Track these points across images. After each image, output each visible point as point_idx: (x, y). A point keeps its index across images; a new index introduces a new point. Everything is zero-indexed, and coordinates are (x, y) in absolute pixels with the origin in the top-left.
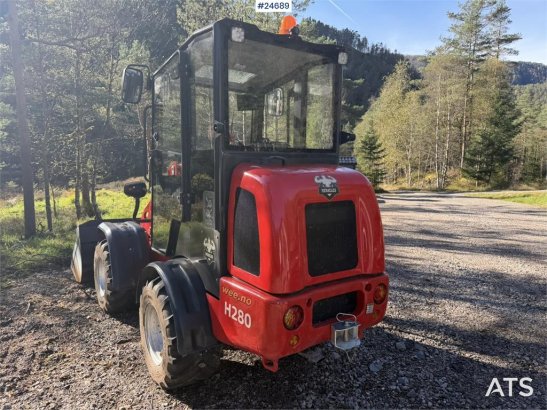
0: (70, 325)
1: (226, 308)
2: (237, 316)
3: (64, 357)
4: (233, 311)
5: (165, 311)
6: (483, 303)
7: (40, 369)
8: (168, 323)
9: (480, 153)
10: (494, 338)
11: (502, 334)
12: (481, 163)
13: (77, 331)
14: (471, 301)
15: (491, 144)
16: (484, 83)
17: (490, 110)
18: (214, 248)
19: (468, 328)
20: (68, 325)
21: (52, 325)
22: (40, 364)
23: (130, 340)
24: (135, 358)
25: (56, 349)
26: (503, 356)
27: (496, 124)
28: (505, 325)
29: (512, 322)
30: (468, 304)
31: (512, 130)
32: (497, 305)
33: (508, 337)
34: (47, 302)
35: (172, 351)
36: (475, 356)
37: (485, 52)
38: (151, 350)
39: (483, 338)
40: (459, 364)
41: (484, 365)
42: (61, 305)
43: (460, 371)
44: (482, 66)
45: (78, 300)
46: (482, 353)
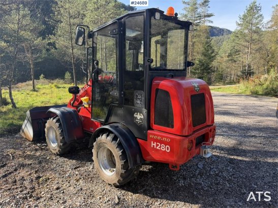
0: (41, 163)
1: (152, 144)
2: (160, 147)
3: (49, 179)
4: (157, 145)
5: (117, 149)
6: (227, 136)
7: (39, 186)
8: (121, 154)
9: (198, 69)
10: (239, 150)
11: (241, 148)
12: (198, 73)
13: (46, 166)
14: (222, 135)
15: (203, 65)
16: (199, 36)
17: (202, 49)
18: (142, 117)
19: (226, 146)
20: (40, 163)
21: (31, 164)
22: (38, 183)
23: (79, 167)
24: (89, 175)
25: (41, 175)
26: (245, 156)
27: (205, 55)
28: (240, 144)
29: (242, 142)
30: (222, 137)
31: (211, 58)
32: (233, 136)
33: (243, 148)
34: (18, 152)
35: (123, 167)
36: (236, 157)
37: (198, 21)
38: (103, 169)
39: (234, 150)
40: (231, 161)
41: (240, 160)
42: (29, 153)
43: (234, 164)
44: (198, 28)
45: (36, 150)
46: (237, 156)
